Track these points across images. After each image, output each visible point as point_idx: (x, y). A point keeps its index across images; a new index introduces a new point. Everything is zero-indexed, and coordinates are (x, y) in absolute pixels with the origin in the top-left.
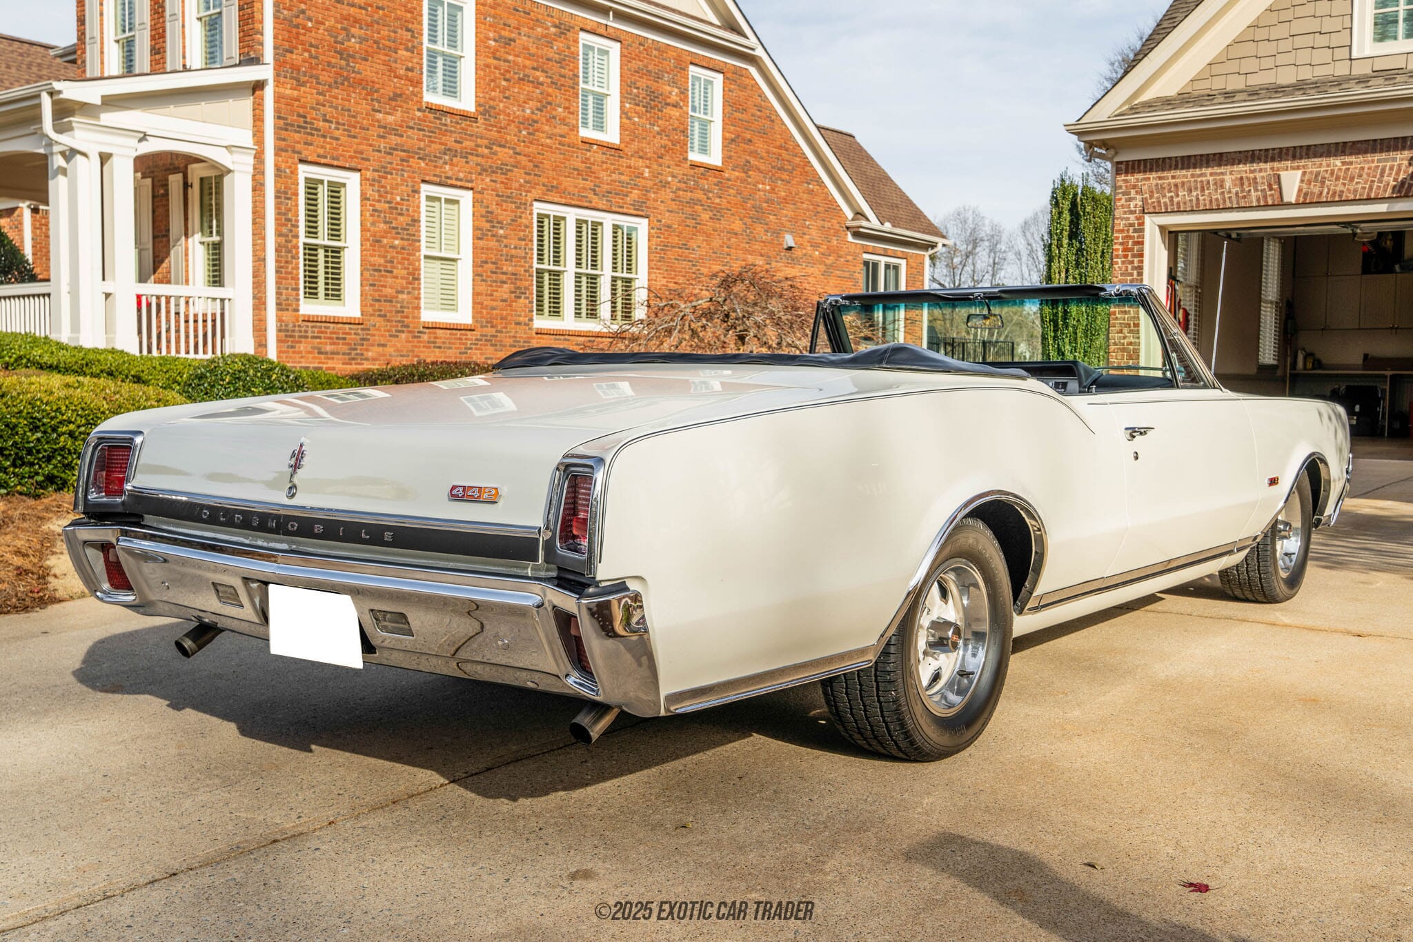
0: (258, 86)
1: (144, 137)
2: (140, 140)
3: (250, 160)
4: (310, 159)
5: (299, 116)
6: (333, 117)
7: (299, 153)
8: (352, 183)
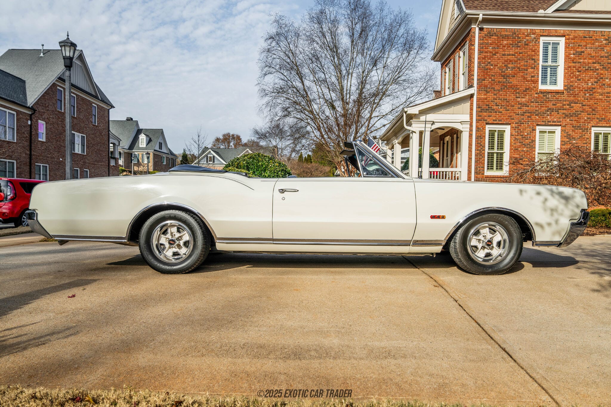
0: (472, 96)
1: (433, 123)
2: (432, 124)
3: (468, 126)
4: (490, 122)
5: (487, 105)
6: (500, 103)
7: (486, 120)
8: (507, 129)
